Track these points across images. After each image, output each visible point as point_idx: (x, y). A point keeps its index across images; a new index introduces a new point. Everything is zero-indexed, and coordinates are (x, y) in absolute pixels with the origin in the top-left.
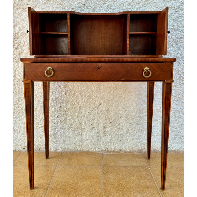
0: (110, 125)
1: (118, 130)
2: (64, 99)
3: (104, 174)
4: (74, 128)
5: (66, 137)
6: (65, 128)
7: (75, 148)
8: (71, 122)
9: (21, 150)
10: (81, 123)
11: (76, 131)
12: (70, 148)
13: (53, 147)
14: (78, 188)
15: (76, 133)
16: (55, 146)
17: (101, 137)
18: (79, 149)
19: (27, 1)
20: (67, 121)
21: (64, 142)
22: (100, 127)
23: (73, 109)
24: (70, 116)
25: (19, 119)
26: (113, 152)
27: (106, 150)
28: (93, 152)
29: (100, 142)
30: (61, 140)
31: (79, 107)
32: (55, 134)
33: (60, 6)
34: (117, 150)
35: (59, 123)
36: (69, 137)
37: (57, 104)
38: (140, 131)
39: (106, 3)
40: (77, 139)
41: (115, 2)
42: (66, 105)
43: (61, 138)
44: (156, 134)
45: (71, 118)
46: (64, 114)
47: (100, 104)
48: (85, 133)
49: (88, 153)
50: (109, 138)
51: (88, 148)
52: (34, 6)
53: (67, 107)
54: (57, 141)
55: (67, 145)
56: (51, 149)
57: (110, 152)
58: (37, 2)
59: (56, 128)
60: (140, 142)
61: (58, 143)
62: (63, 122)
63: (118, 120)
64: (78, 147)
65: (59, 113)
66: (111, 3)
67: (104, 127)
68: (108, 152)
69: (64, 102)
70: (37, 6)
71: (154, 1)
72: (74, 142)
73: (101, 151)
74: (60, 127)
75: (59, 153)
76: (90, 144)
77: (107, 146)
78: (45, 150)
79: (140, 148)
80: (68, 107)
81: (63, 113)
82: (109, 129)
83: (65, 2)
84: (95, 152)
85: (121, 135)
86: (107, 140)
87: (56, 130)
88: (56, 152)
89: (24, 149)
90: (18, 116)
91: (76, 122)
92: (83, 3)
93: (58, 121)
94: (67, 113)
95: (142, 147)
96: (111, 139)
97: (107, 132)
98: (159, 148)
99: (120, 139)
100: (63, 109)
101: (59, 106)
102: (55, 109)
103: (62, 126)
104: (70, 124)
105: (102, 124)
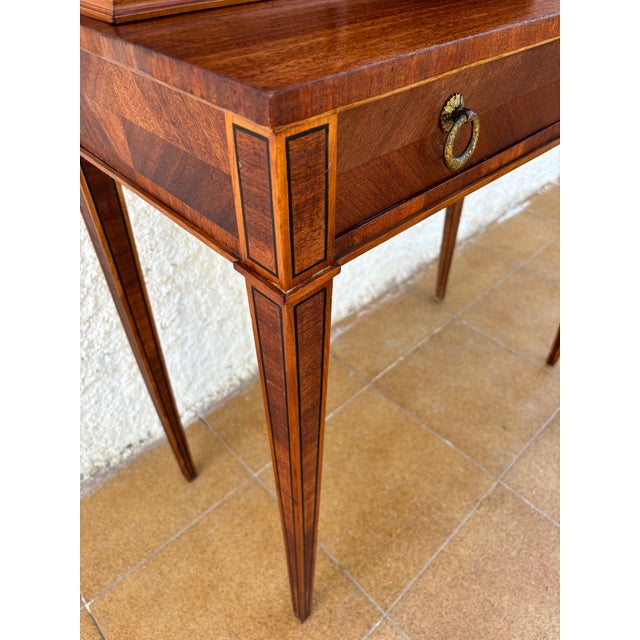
2: (152, 232)
3: (403, 405)
4: (218, 323)
5: (193, 365)
7: (231, 379)
8: (203, 308)
14: (404, 494)
20: (189, 311)
21: (190, 384)
24: (196, 288)
34: (344, 314)
42: (170, 251)
45: (202, 295)
46: (168, 294)
53: (173, 258)
55: (204, 385)
62: (175, 323)
64: (240, 371)
69: (157, 244)
80: (179, 260)
91: (220, 298)
94: (180, 281)
103: (171, 339)
104: (200, 317)
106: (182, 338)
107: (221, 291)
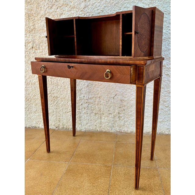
0: (124, 112)
1: (130, 116)
4: (95, 113)
5: (88, 120)
6: (88, 113)
7: (95, 129)
8: (92, 109)
9: (55, 128)
10: (100, 109)
11: (96, 116)
12: (91, 128)
13: (78, 128)
15: (97, 117)
16: (80, 127)
17: (116, 121)
18: (99, 130)
19: (56, 9)
20: (89, 107)
21: (87, 124)
22: (115, 113)
23: (94, 98)
24: (92, 104)
25: (52, 105)
26: (126, 133)
27: (120, 131)
28: (110, 132)
29: (115, 125)
30: (85, 122)
31: (98, 97)
32: (80, 117)
33: (82, 12)
34: (129, 131)
35: (83, 109)
36: (91, 120)
37: (81, 94)
38: (149, 117)
39: (121, 9)
40: (97, 122)
41: (129, 7)
42: (88, 95)
43: (85, 120)
44: (162, 120)
45: (93, 106)
47: (116, 95)
48: (104, 118)
49: (106, 133)
50: (123, 122)
51: (106, 129)
52: (61, 13)
54: (82, 123)
55: (90, 126)
56: (77, 129)
57: (123, 133)
58: (63, 10)
59: (81, 113)
60: (148, 127)
61: (82, 124)
62: (86, 108)
63: (130, 108)
64: (98, 128)
65: (83, 101)
66: (125, 9)
67: (119, 113)
68: (122, 132)
69: (87, 93)
70: (64, 13)
71: (163, 6)
72: (95, 124)
73: (116, 132)
74: (83, 112)
75: (83, 132)
76: (108, 126)
77: (121, 128)
78: (72, 129)
79: (148, 131)
80: (90, 97)
81: (86, 101)
82: (123, 115)
83: (86, 9)
84: (111, 132)
85: (132, 120)
86: (121, 123)
87: (81, 114)
88: (80, 131)
89: (57, 128)
90: (51, 103)
91: (96, 108)
92: (101, 9)
93: (82, 107)
94: (89, 101)
95: (149, 130)
96: (124, 123)
97: (121, 117)
98: (163, 132)
99: (131, 123)
100: (86, 98)
101: (83, 96)
102: (79, 98)
103: (85, 111)
104: (91, 110)
105: (117, 111)
106: (87, 112)
107: (97, 107)
